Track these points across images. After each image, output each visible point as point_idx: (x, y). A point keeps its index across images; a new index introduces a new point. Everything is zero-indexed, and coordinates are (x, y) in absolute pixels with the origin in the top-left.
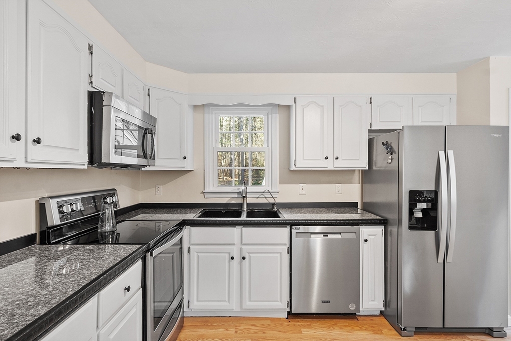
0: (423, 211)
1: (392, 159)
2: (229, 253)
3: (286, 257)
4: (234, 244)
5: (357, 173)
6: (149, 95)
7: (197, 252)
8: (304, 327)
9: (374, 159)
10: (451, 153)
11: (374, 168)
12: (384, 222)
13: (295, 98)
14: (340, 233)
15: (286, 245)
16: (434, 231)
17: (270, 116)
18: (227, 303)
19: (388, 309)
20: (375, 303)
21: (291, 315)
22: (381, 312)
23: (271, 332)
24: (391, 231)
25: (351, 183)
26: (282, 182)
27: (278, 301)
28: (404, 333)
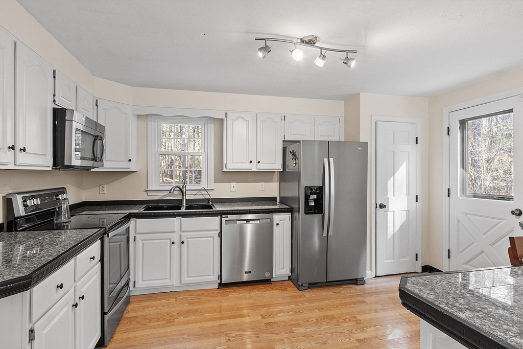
0: (315, 200)
1: (295, 164)
2: (170, 239)
3: (218, 240)
4: (175, 232)
5: (276, 174)
6: (97, 105)
7: (142, 240)
8: (231, 292)
9: (287, 163)
10: (331, 160)
11: (287, 170)
12: (290, 210)
13: (226, 113)
14: (259, 220)
15: (217, 230)
16: (321, 215)
17: (206, 126)
18: (169, 281)
19: (293, 274)
20: (284, 270)
21: (221, 285)
22: (289, 276)
23: (204, 298)
24: (295, 216)
25: (272, 182)
26: (216, 181)
27: (210, 275)
28: (301, 288)
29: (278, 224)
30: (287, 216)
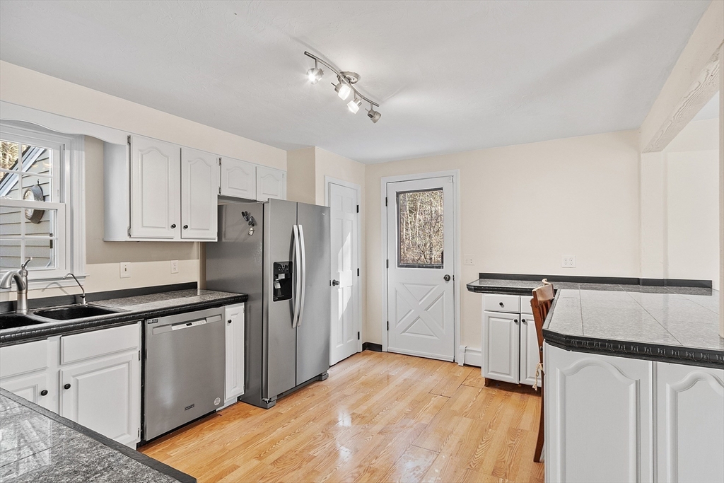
0: (281, 282)
1: (253, 231)
4: (44, 369)
9: (223, 230)
10: (300, 226)
11: (223, 240)
12: (244, 299)
13: (129, 138)
14: (205, 319)
15: (135, 349)
16: (288, 300)
19: (247, 392)
20: (237, 388)
21: (142, 444)
22: (239, 398)
25: (189, 259)
26: (90, 261)
27: (124, 434)
28: (269, 405)
29: (230, 322)
30: (240, 307)
